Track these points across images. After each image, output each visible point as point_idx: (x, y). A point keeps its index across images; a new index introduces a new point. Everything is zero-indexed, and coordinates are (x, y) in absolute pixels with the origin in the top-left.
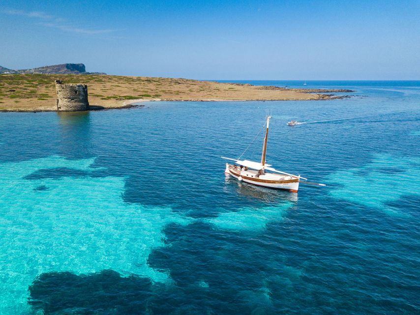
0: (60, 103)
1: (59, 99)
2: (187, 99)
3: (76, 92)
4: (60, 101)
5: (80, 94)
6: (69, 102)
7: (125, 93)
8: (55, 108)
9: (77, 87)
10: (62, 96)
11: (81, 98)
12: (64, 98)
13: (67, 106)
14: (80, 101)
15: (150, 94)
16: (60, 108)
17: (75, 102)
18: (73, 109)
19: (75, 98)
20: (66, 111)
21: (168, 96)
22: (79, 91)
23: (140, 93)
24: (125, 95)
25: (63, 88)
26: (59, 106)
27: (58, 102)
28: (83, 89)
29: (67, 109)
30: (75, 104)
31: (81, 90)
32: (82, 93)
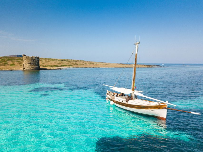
0: (25, 66)
1: (24, 64)
2: (86, 67)
3: (34, 60)
4: (25, 65)
5: (36, 62)
6: (30, 65)
7: (54, 64)
8: (22, 69)
9: (35, 58)
10: (26, 62)
11: (36, 63)
12: (27, 63)
13: (29, 68)
14: (36, 65)
15: (67, 65)
16: (25, 69)
17: (33, 65)
18: (32, 69)
19: (33, 63)
20: (28, 70)
21: (76, 66)
22: (36, 60)
23: (61, 65)
24: (54, 65)
25: (27, 58)
26: (24, 68)
27: (23, 66)
28: (38, 59)
29: (28, 69)
30: (33, 66)
31: (37, 59)
32: (37, 61)
